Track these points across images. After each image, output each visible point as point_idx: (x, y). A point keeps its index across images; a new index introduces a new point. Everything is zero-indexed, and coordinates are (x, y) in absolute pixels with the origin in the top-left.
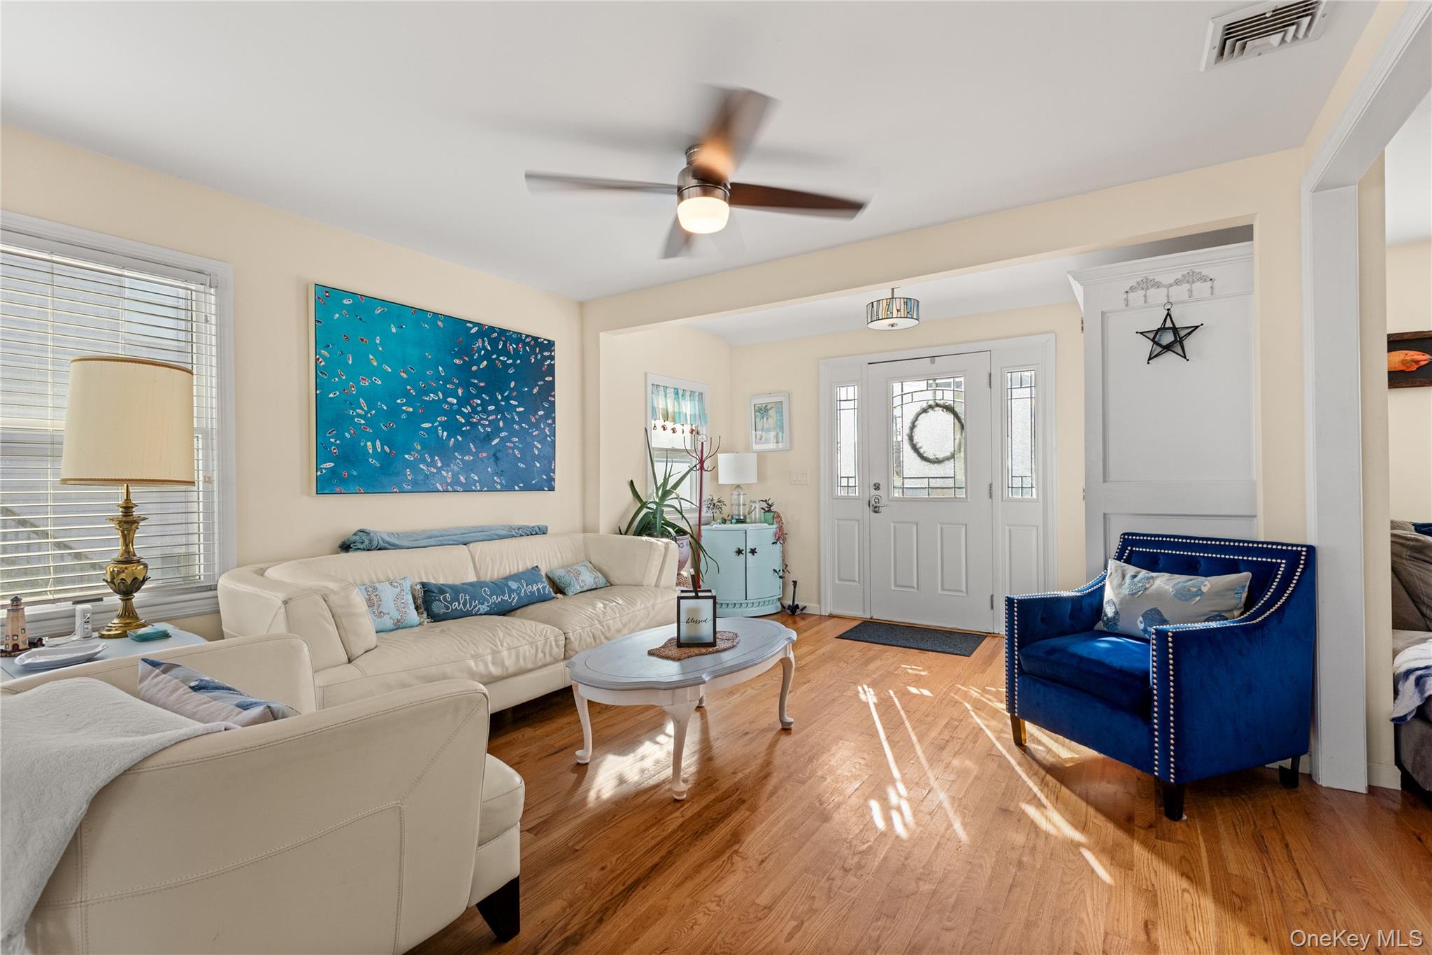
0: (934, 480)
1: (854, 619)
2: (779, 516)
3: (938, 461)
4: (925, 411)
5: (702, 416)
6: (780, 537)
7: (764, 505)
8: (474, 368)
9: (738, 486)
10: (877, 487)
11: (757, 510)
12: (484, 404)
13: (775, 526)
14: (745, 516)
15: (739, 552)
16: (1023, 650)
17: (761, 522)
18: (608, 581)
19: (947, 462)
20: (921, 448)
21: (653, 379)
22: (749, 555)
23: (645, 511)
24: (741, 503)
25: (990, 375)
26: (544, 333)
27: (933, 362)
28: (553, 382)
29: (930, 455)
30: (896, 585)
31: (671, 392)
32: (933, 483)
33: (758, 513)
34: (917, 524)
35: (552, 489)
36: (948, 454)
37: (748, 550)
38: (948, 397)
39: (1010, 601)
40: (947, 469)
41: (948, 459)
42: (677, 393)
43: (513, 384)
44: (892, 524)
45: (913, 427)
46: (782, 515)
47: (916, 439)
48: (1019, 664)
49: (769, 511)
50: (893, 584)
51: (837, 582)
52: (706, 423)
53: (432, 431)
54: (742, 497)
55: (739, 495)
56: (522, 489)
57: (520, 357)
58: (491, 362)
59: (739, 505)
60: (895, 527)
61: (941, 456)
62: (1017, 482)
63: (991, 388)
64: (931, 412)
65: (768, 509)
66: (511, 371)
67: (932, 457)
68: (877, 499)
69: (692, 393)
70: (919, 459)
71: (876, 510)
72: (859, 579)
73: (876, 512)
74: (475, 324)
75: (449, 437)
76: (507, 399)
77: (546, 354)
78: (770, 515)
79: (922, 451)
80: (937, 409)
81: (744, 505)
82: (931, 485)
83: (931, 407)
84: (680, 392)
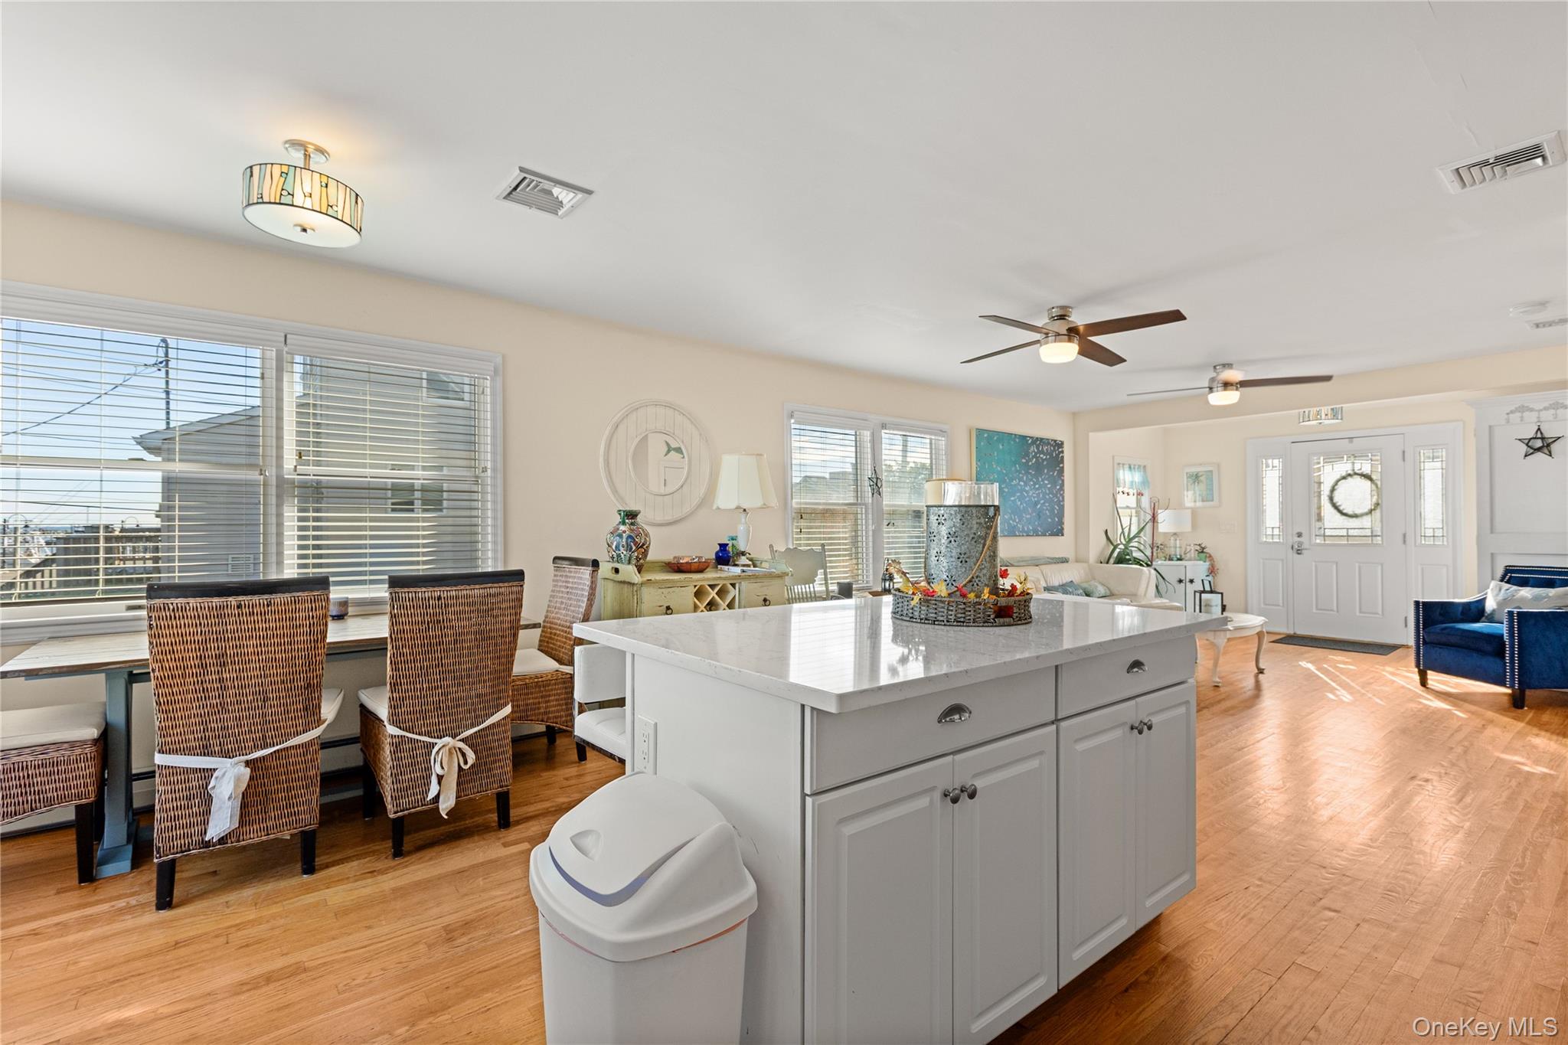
0: (1352, 531)
1: (1279, 634)
2: (1210, 556)
3: (1355, 516)
4: (1344, 478)
5: (1145, 482)
6: (1212, 571)
7: (1198, 548)
8: (1030, 463)
9: (1175, 534)
10: (1300, 535)
11: (1192, 551)
12: (1035, 484)
13: (1208, 563)
14: (1181, 556)
15: (1180, 581)
16: (1426, 630)
17: (1195, 560)
18: (1111, 592)
19: (1365, 517)
20: (1340, 506)
21: (1117, 460)
22: (1188, 584)
23: (1118, 550)
24: (1178, 545)
25: (1404, 452)
26: (1059, 438)
27: (1351, 442)
28: (1063, 467)
29: (1349, 511)
30: (1317, 609)
31: (1127, 466)
32: (1351, 532)
33: (1193, 554)
34: (1337, 563)
35: (1063, 535)
36: (1366, 510)
37: (1187, 580)
38: (1366, 469)
39: (1417, 603)
40: (1366, 522)
41: (1367, 514)
42: (1130, 468)
43: (1046, 471)
44: (1314, 564)
45: (1333, 490)
46: (1212, 555)
47: (1336, 500)
48: (1424, 639)
49: (1202, 552)
50: (1314, 607)
51: (1262, 606)
52: (1149, 487)
53: (1014, 501)
54: (1178, 542)
55: (1176, 540)
56: (1050, 535)
57: (1049, 454)
58: (1037, 458)
59: (1176, 547)
60: (1316, 566)
61: (1358, 512)
62: (1429, 533)
63: (1404, 460)
64: (1349, 479)
65: (1202, 551)
66: (1045, 463)
67: (1350, 513)
68: (1300, 544)
69: (1139, 466)
70: (1338, 515)
71: (1299, 552)
72: (1283, 603)
73: (1299, 554)
74: (1031, 437)
75: (1021, 504)
76: (1043, 480)
77: (1060, 450)
78: (1203, 555)
79: (1341, 508)
80: (1356, 476)
81: (1180, 547)
82: (1350, 534)
83: (1350, 475)
84: (1132, 467)
